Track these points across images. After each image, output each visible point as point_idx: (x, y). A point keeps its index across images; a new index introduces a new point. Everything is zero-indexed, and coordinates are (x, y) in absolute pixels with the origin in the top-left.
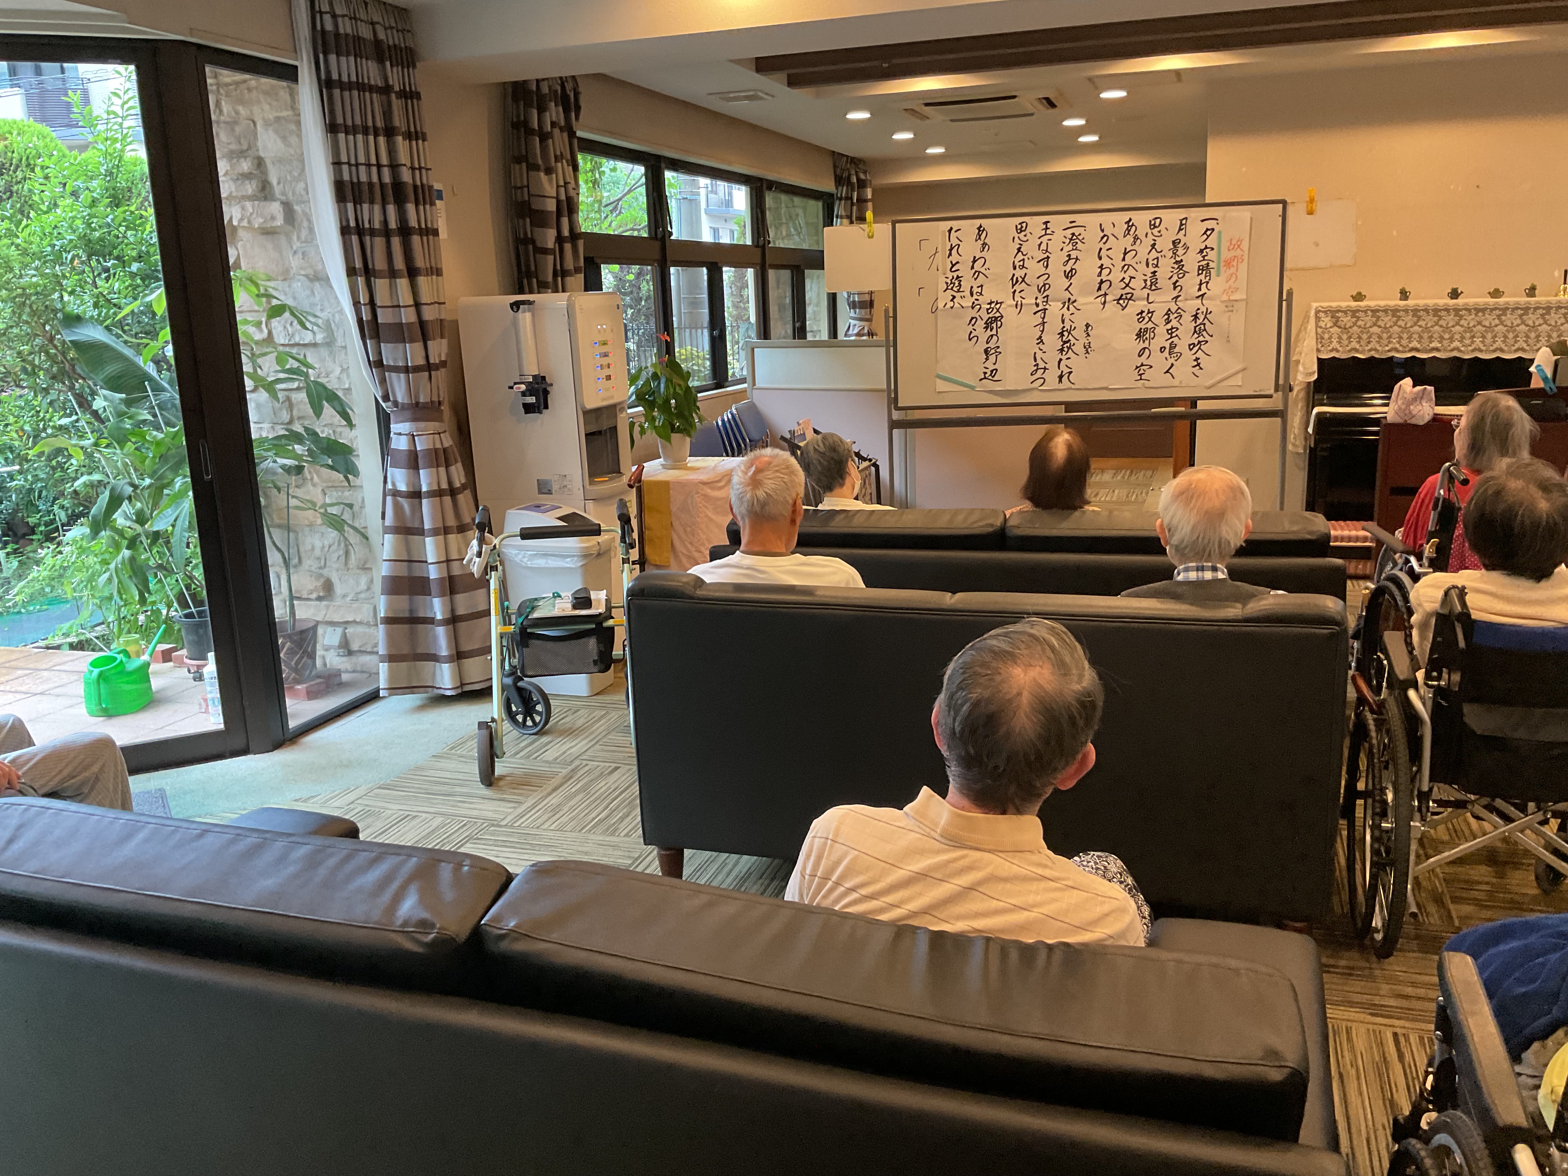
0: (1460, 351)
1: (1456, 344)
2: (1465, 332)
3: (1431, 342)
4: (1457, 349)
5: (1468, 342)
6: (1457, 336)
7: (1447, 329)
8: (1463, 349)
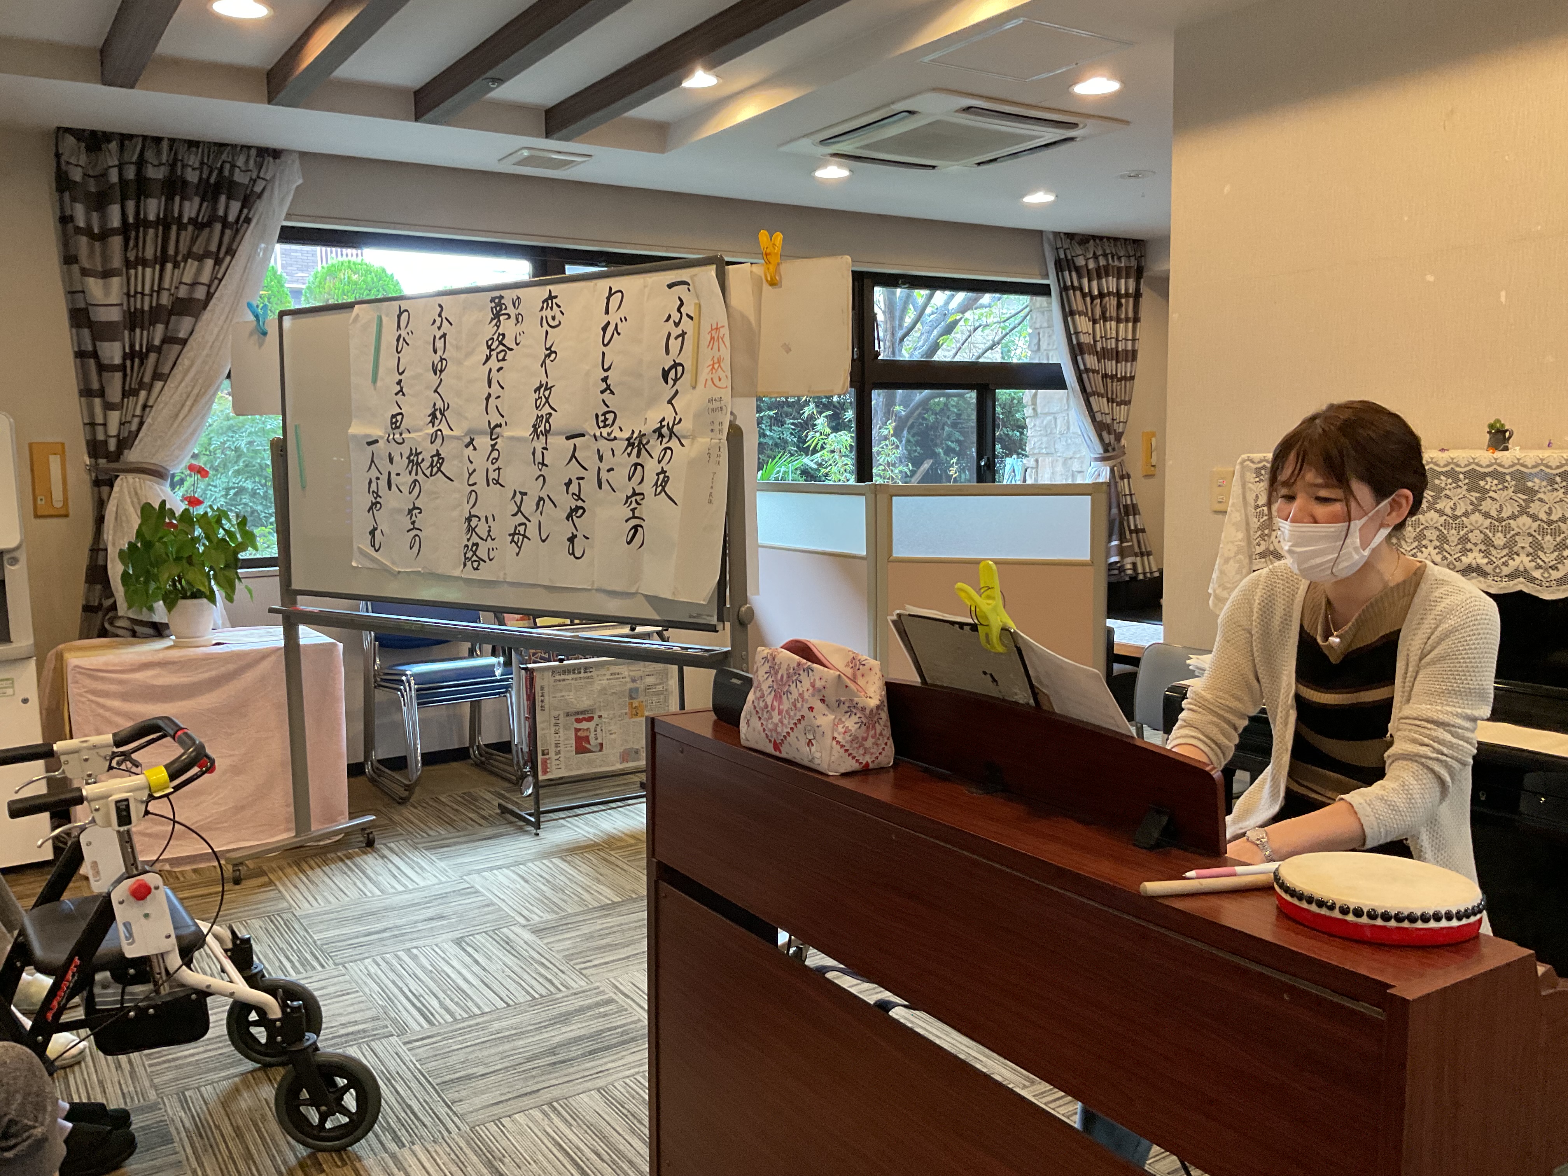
0: (1532, 580)
1: (1522, 561)
2: (1542, 531)
3: (1465, 551)
4: (1525, 574)
5: (1550, 558)
6: (1523, 542)
7: (1499, 522)
8: (1537, 574)
